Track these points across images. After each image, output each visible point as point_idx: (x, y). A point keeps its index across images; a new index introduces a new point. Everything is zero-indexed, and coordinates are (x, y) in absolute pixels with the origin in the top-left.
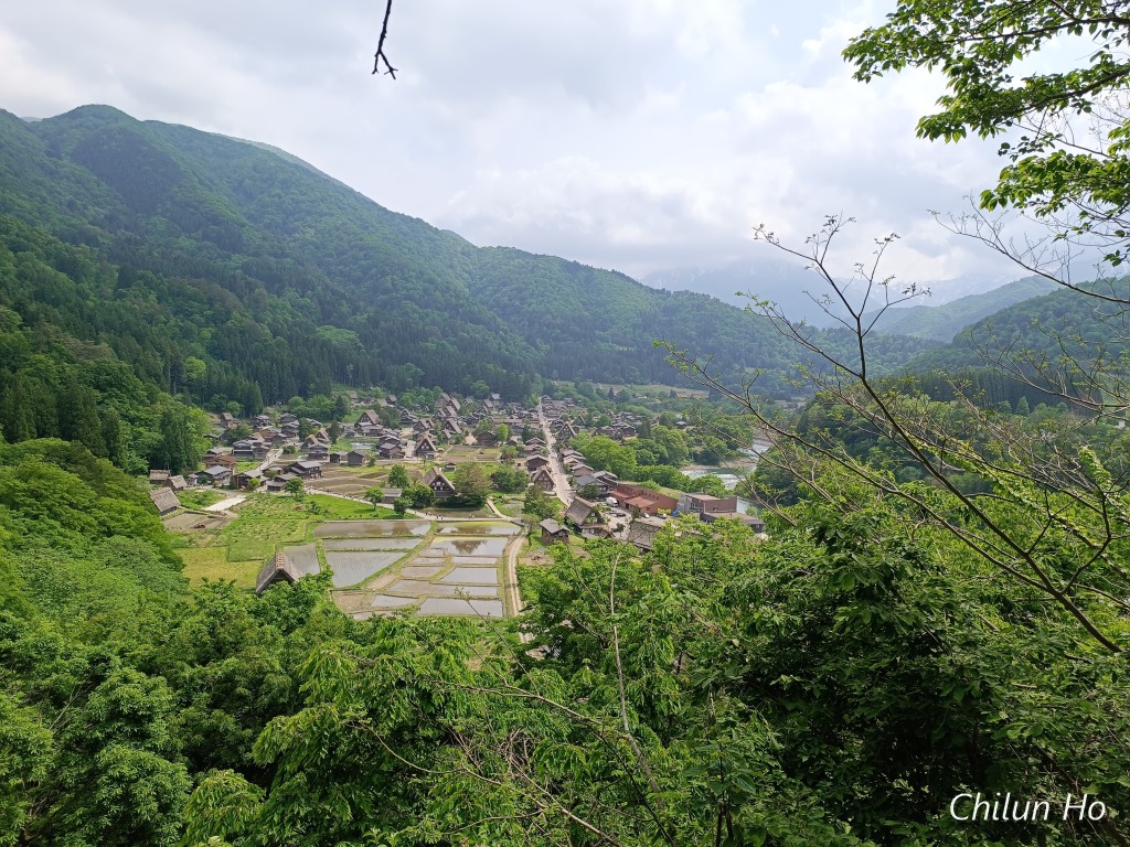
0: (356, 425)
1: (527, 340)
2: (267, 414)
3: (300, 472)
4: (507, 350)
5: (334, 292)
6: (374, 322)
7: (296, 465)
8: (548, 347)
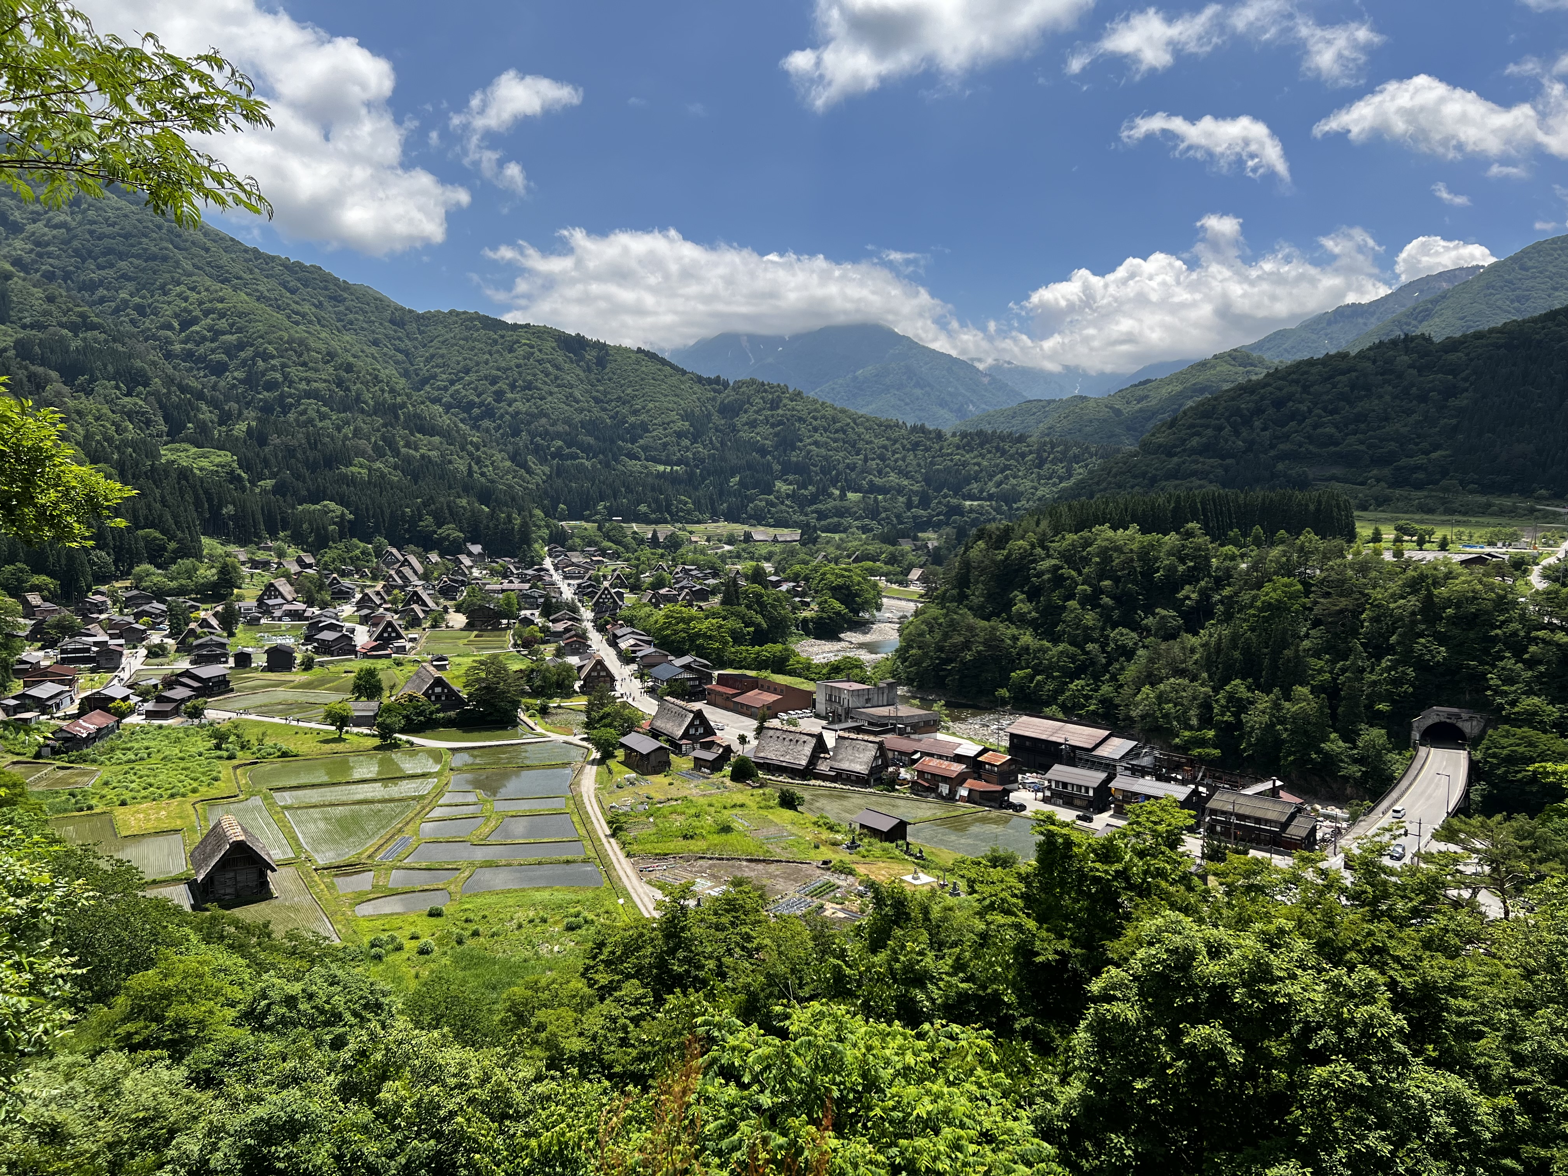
1: (513, 459)
3: (196, 684)
4: (483, 474)
5: (183, 389)
6: (258, 437)
7: (186, 673)
8: (547, 469)
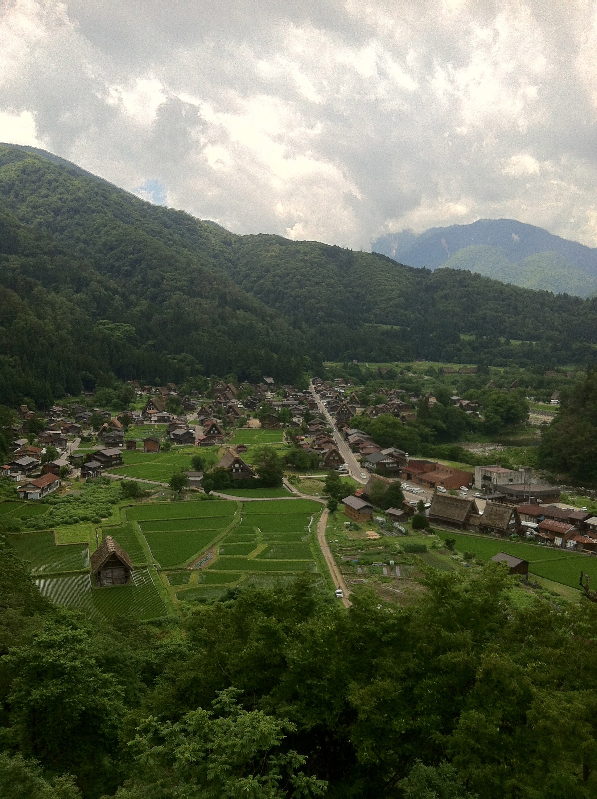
0: (144, 412)
2: (57, 405)
3: (103, 460)
4: (275, 336)
5: (106, 288)
6: (147, 315)
7: (98, 453)
8: (313, 330)
